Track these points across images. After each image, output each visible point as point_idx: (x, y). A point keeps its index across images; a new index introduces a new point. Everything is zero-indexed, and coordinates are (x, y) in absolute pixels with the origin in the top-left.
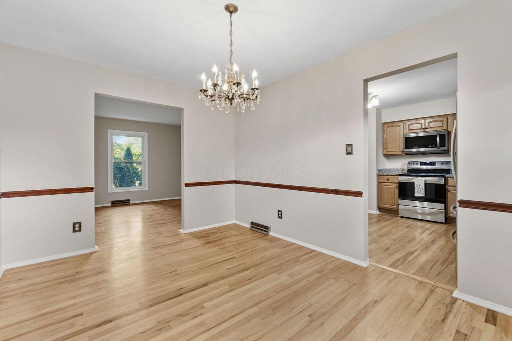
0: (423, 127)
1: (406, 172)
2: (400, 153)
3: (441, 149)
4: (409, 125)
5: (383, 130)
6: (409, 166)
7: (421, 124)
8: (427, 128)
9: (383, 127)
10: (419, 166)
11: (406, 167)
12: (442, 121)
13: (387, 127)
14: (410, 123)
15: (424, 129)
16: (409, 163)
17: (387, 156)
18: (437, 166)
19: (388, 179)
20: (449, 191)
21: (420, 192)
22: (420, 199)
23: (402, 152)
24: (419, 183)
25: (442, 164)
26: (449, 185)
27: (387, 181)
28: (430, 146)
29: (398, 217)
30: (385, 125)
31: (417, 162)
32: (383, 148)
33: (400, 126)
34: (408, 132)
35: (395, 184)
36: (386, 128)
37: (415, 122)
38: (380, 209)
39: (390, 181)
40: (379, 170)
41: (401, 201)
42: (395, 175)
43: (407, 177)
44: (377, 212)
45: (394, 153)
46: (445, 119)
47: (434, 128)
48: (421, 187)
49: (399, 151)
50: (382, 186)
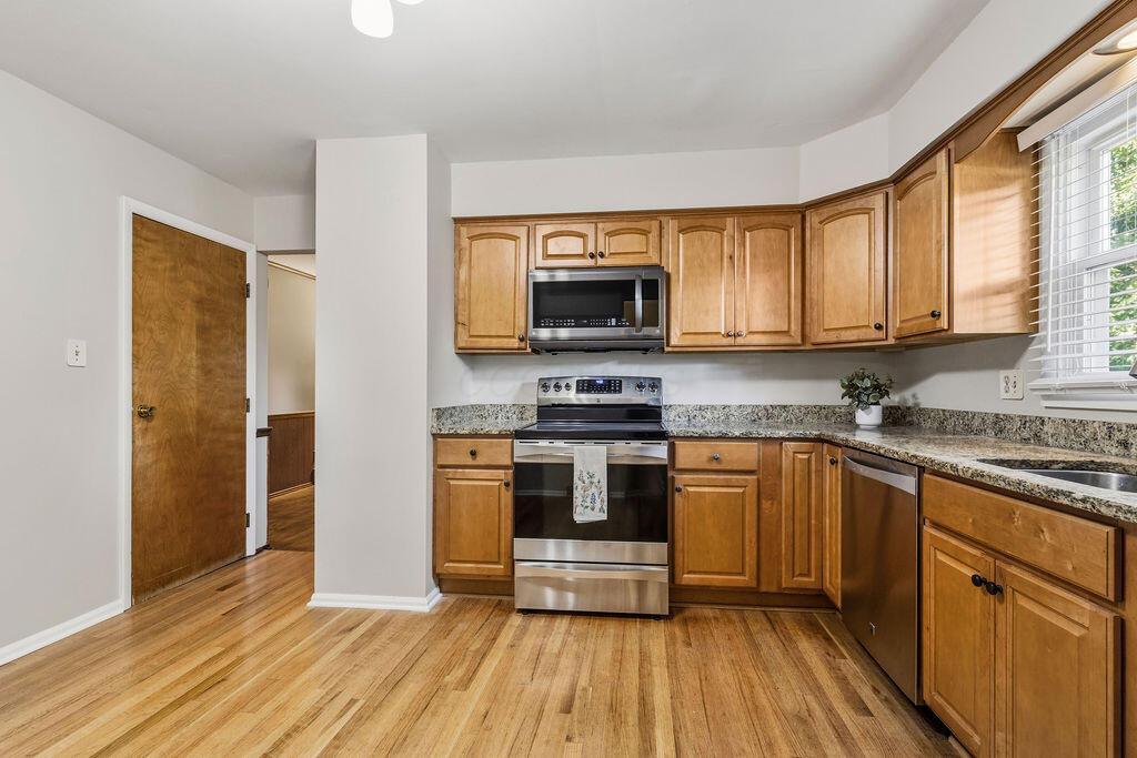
0: (591, 249)
1: (531, 420)
2: (515, 343)
3: (647, 331)
4: (546, 237)
5: (457, 247)
6: (542, 395)
7: (582, 236)
8: (602, 255)
9: (457, 234)
10: (572, 397)
11: (532, 398)
12: (645, 233)
13: (472, 238)
14: (545, 229)
15: (592, 256)
16: (544, 385)
17: (472, 356)
18: (629, 396)
19: (473, 454)
20: (679, 490)
21: (590, 505)
22: (590, 532)
23: (522, 340)
24: (591, 463)
25: (640, 386)
26: (678, 466)
27: (469, 461)
28: (614, 320)
29: (509, 609)
30: (464, 230)
31: (569, 381)
32: (457, 323)
33: (515, 238)
34: (541, 263)
35: (501, 473)
36: (465, 242)
37: (564, 228)
38: (440, 580)
39: (480, 461)
40: (440, 413)
41: (523, 546)
42: (500, 436)
43: (543, 443)
44: (425, 601)
45: (495, 343)
46: (655, 224)
47: (626, 251)
48: (595, 480)
49: (513, 337)
50: (452, 482)
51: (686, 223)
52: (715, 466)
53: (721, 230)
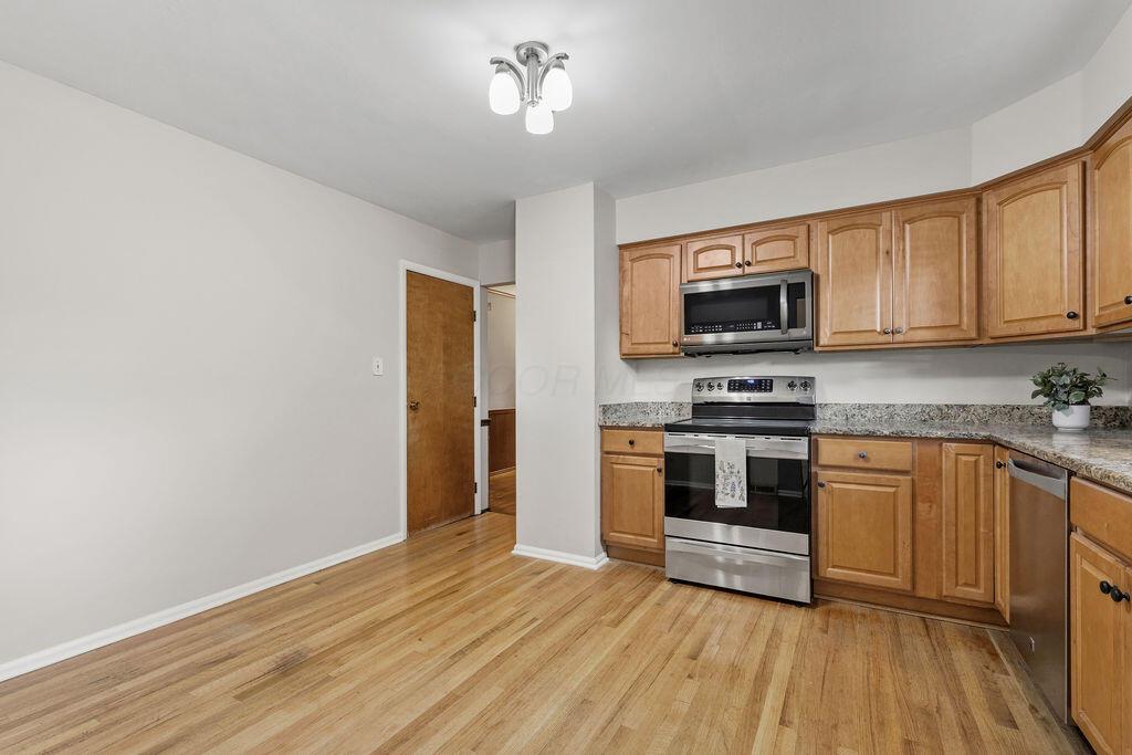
0: (739, 259)
1: (686, 416)
2: (670, 348)
3: (795, 333)
4: (697, 253)
5: (622, 269)
6: (697, 394)
7: (731, 248)
8: (749, 264)
9: (621, 258)
10: (724, 395)
11: (687, 397)
12: (792, 238)
13: (633, 260)
14: (698, 245)
15: (739, 266)
16: (698, 385)
17: (635, 359)
18: (779, 395)
19: (631, 443)
20: (822, 485)
21: (731, 492)
22: (732, 517)
23: (675, 345)
24: (730, 455)
25: (792, 385)
26: (821, 462)
27: (628, 448)
28: (759, 325)
29: (662, 578)
30: (626, 254)
31: (723, 379)
32: (621, 333)
33: (668, 257)
34: (692, 276)
35: (654, 461)
36: (628, 264)
37: (713, 243)
38: (607, 546)
39: (637, 449)
40: (605, 409)
41: (673, 524)
42: (653, 429)
43: (690, 436)
44: (596, 561)
45: (653, 349)
46: (803, 228)
47: (770, 261)
48: (735, 471)
49: (668, 343)
50: (615, 466)
51: (835, 224)
52: (861, 464)
53: (875, 227)
